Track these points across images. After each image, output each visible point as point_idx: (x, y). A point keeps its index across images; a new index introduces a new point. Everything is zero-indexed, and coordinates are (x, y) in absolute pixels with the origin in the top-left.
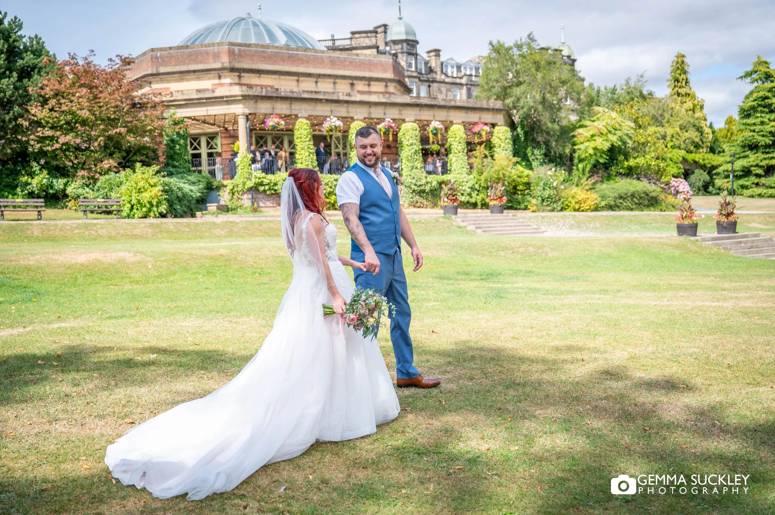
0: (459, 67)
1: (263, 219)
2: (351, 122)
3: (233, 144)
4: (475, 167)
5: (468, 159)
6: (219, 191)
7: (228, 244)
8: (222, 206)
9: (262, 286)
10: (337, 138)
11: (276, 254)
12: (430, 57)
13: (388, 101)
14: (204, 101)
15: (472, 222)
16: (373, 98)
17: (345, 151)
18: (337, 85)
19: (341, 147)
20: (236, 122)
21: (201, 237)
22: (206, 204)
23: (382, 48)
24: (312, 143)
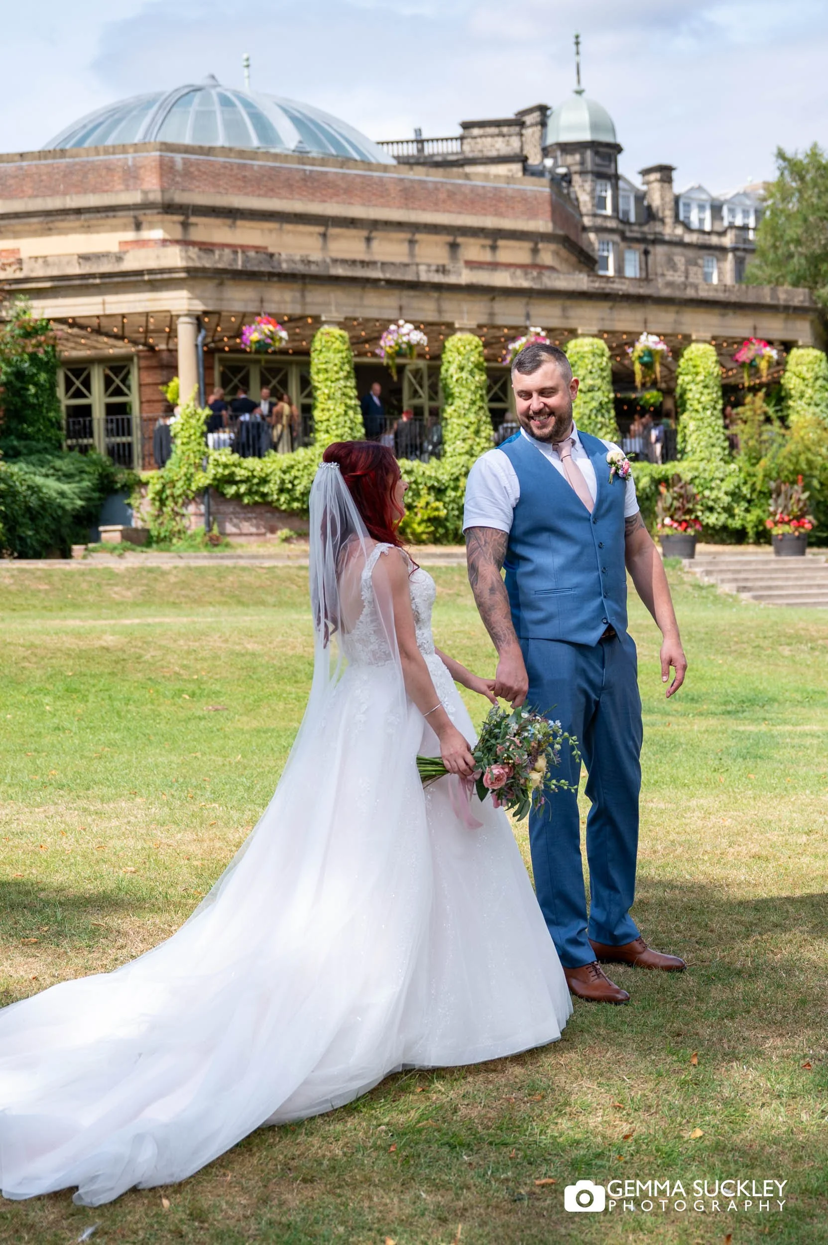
0: (716, 209)
1: (229, 563)
2: (447, 336)
3: (166, 383)
4: (742, 445)
5: (726, 427)
6: (129, 496)
7: (137, 621)
8: (136, 530)
9: (192, 725)
10: (417, 373)
11: (238, 648)
12: (647, 183)
13: (537, 286)
14: (98, 281)
15: (729, 576)
16: (502, 279)
17: (433, 404)
18: (417, 247)
19: (424, 393)
20: (172, 334)
21: (75, 606)
22: (97, 526)
23: (534, 160)
24: (352, 383)
